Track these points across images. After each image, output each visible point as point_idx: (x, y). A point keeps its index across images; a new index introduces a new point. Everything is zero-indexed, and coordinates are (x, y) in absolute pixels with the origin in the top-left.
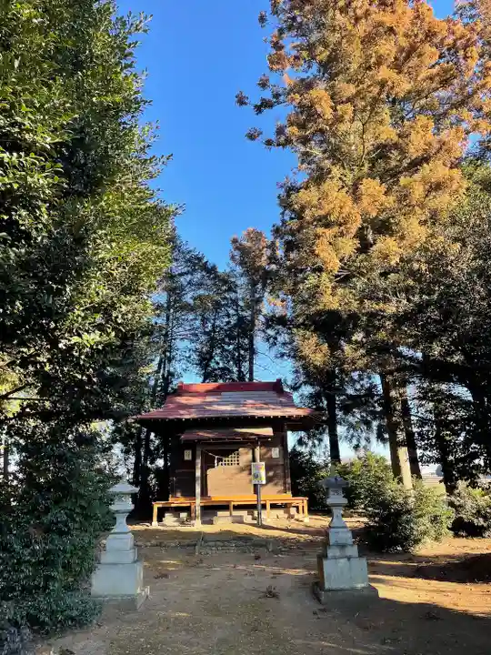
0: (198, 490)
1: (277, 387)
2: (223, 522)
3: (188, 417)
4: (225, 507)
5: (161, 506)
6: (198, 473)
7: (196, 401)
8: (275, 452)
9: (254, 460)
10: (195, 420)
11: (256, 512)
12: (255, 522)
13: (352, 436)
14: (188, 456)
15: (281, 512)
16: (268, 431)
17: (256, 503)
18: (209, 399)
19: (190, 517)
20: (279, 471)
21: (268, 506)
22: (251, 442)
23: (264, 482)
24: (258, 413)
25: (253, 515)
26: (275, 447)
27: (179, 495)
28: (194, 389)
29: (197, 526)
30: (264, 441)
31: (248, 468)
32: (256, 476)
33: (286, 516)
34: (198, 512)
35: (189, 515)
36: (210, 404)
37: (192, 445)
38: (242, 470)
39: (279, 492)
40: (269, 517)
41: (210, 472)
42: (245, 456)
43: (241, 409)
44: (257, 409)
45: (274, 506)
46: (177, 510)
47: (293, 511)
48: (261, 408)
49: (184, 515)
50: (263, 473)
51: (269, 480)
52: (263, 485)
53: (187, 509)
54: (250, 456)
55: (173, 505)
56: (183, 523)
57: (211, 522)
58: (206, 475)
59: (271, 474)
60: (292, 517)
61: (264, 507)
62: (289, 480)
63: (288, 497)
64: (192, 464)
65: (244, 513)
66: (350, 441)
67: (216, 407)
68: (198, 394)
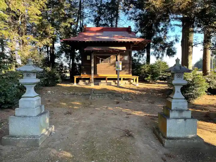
0: (93, 72)
1: (128, 30)
2: (103, 85)
3: (87, 40)
4: (104, 79)
5: (77, 77)
6: (93, 65)
7: (92, 34)
8: (126, 58)
9: (117, 60)
10: (91, 42)
11: (117, 82)
12: (117, 85)
13: (156, 53)
14: (88, 58)
15: (127, 82)
16: (124, 48)
17: (117, 78)
18: (98, 34)
19: (90, 82)
20: (128, 66)
21: (122, 79)
22: (116, 53)
23: (121, 70)
24: (120, 40)
25: (115, 82)
26: (126, 55)
27: (85, 73)
28: (91, 29)
29: (92, 86)
30: (121, 53)
31: (114, 64)
32: (118, 67)
33: (129, 83)
34: (93, 81)
35: (89, 81)
36: (98, 36)
37: (90, 53)
38: (112, 65)
39: (127, 74)
40: (122, 83)
41: (98, 65)
42: (113, 59)
43: (112, 38)
44: (119, 38)
45: (124, 79)
46: (84, 79)
47: (132, 81)
48: (121, 38)
49: (87, 81)
50: (121, 66)
51: (123, 69)
52: (120, 71)
53: (89, 79)
54: (115, 59)
55: (82, 77)
56: (87, 84)
57: (98, 85)
58: (96, 66)
59: (124, 66)
60: (132, 83)
61: (120, 79)
62: (131, 70)
63: (130, 76)
64: (90, 61)
65: (112, 81)
66: (155, 55)
67: (100, 37)
68: (93, 32)
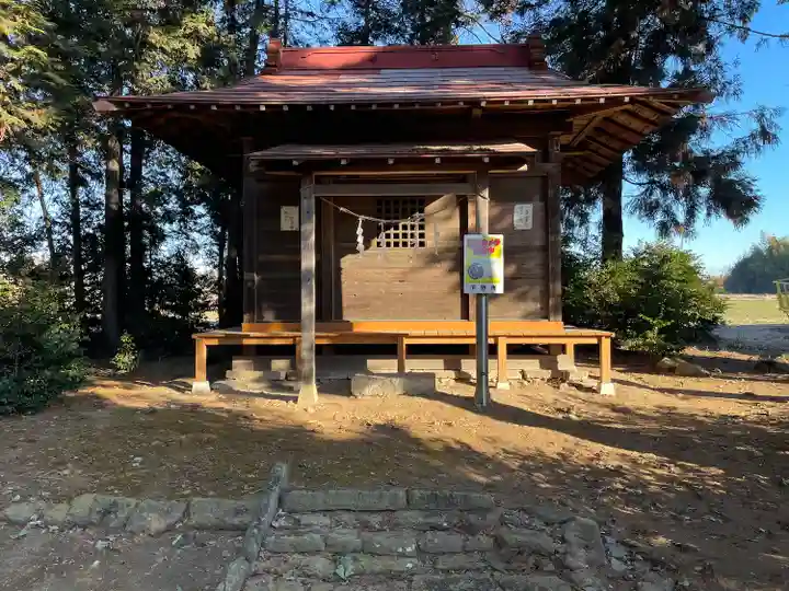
0: (308, 306)
3: (276, 102)
4: (386, 347)
5: (215, 342)
6: (309, 261)
8: (523, 216)
11: (469, 366)
12: (470, 391)
14: (288, 220)
15: (532, 366)
17: (473, 341)
19: (295, 373)
21: (502, 350)
23: (500, 289)
25: (457, 369)
27: (269, 316)
32: (478, 273)
33: (547, 374)
35: (293, 366)
38: (433, 259)
39: (528, 316)
41: (347, 262)
45: (516, 351)
46: (263, 354)
47: (566, 362)
49: (280, 365)
50: (498, 267)
51: (509, 283)
53: (289, 351)
54: (455, 224)
55: (246, 342)
57: (344, 389)
58: (339, 270)
60: (564, 377)
61: (492, 351)
62: (558, 287)
63: (552, 329)
65: (434, 365)
67: (361, 90)
